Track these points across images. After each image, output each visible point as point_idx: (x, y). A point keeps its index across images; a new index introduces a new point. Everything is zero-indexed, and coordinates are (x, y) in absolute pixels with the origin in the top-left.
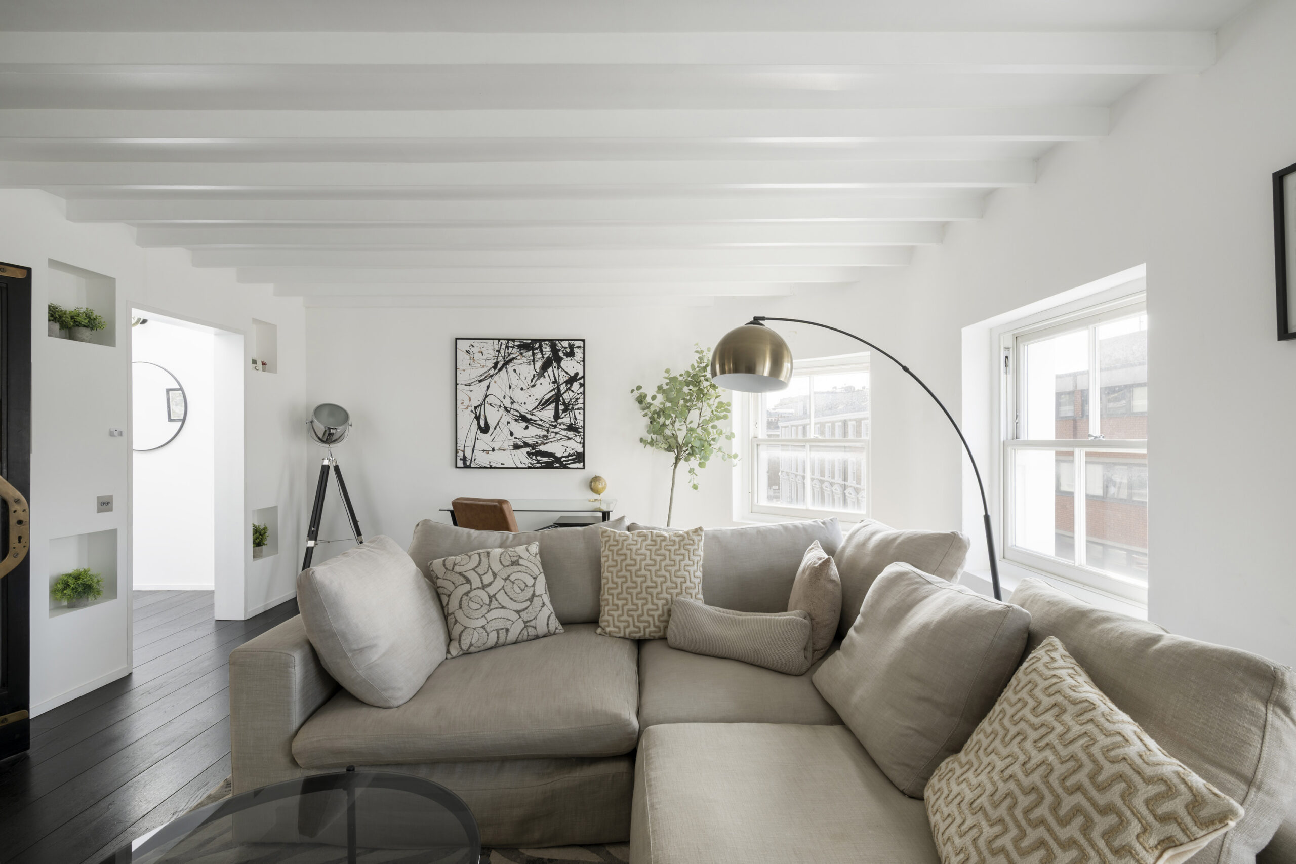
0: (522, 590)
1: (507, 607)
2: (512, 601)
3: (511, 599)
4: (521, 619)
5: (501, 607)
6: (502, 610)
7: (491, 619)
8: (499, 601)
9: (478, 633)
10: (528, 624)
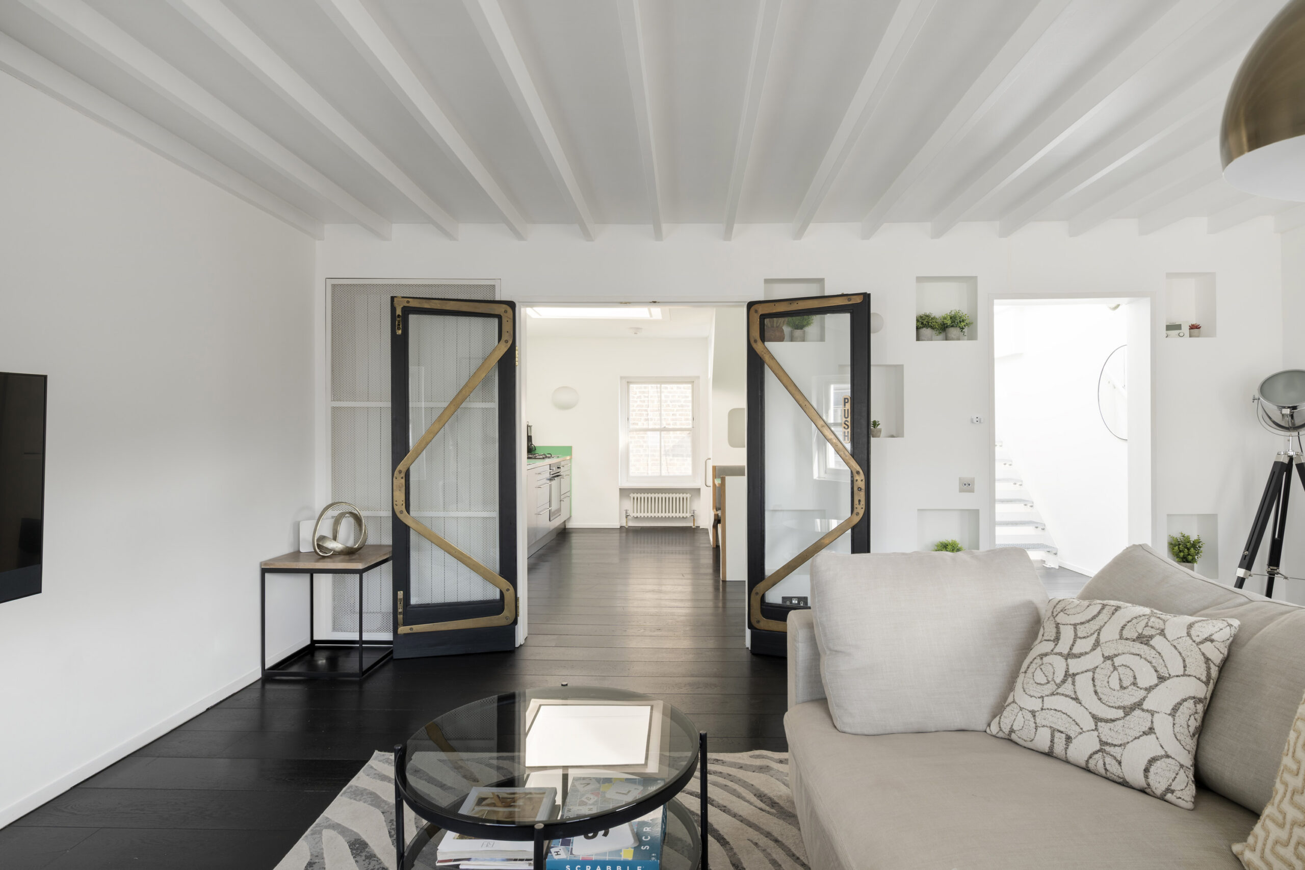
0: (1121, 687)
1: (1083, 703)
2: (1095, 697)
3: (1096, 692)
4: (1096, 733)
5: (1074, 697)
6: (1074, 702)
7: (1049, 707)
8: (1077, 687)
9: (1024, 717)
10: (1107, 748)
